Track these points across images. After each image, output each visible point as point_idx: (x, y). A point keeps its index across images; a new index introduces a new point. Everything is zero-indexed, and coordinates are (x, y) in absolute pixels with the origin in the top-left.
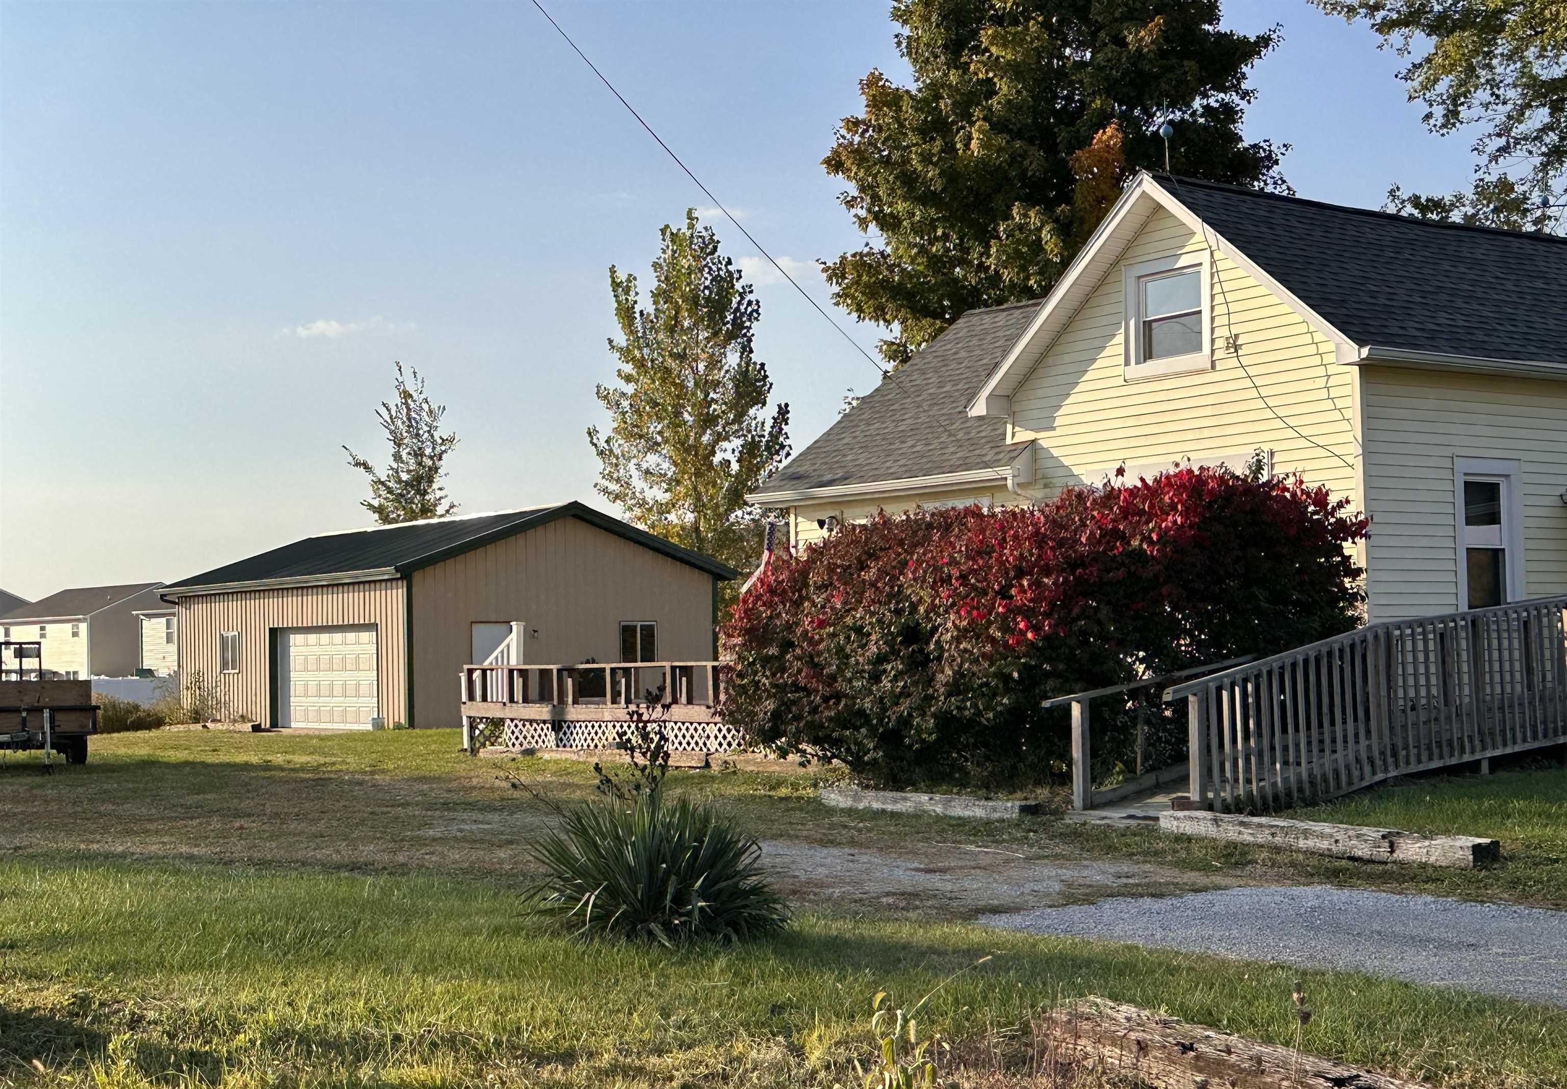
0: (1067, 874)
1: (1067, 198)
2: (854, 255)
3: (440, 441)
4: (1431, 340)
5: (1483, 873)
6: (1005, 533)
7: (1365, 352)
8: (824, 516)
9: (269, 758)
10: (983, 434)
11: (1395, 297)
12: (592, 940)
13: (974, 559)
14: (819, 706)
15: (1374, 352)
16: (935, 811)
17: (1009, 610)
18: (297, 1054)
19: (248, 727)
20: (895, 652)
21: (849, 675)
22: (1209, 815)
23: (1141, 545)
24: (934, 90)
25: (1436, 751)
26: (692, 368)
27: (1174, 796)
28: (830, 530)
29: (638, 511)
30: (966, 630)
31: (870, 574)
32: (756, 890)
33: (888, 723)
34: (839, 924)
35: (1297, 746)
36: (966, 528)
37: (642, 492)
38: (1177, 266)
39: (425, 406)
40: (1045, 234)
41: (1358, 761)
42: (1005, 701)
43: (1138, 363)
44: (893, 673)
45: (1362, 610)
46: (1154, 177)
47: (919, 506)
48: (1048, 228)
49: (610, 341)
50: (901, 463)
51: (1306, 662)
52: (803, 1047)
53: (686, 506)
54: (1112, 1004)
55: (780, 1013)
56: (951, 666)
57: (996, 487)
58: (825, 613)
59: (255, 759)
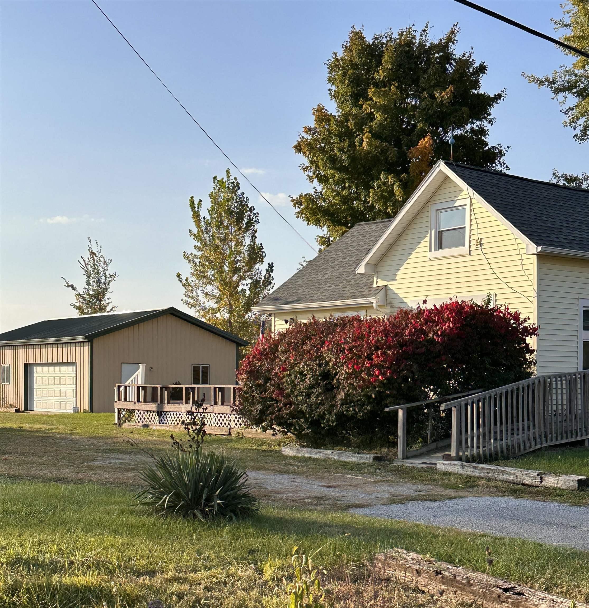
0: (392, 489)
1: (405, 170)
2: (306, 195)
3: (109, 276)
4: (570, 244)
5: (582, 493)
6: (370, 329)
7: (540, 249)
8: (288, 318)
9: (22, 426)
10: (363, 282)
11: (554, 223)
12: (167, 517)
13: (355, 341)
14: (282, 408)
15: (544, 249)
16: (334, 459)
17: (371, 365)
18: (23, 570)
19: (13, 410)
20: (318, 384)
21: (296, 394)
22: (459, 463)
23: (433, 337)
24: (346, 117)
25: (565, 435)
26: (229, 245)
27: (444, 453)
28: (290, 325)
29: (202, 313)
30: (351, 374)
31: (307, 347)
32: (245, 495)
33: (313, 417)
34: (284, 511)
35: (501, 431)
36: (353, 326)
37: (204, 303)
38: (454, 206)
39: (102, 259)
40: (396, 187)
41: (529, 439)
42: (368, 408)
43: (435, 250)
44: (317, 393)
45: (534, 369)
46: (445, 163)
47: (331, 315)
48: (397, 184)
49: (190, 231)
50: (324, 294)
51: (507, 393)
52: (262, 570)
53: (225, 311)
54: (405, 552)
55: (252, 554)
56: (343, 390)
57: (368, 307)
58: (286, 365)
59: (15, 426)
